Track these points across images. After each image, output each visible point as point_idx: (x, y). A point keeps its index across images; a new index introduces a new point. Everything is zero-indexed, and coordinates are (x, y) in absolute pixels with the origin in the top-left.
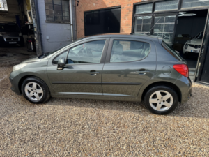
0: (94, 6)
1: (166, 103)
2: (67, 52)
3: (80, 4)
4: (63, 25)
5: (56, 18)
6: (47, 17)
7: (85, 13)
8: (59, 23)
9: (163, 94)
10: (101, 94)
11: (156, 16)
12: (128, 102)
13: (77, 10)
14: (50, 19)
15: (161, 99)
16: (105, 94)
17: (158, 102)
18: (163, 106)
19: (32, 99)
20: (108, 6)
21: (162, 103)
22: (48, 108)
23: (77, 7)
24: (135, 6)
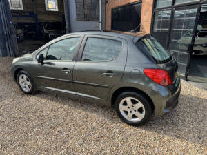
0: (120, 2)
1: (137, 113)
2: (47, 49)
3: (109, 1)
4: (93, 23)
5: (85, 16)
6: (77, 15)
7: (113, 10)
8: (89, 20)
10: (74, 93)
11: (176, 10)
13: (107, 8)
16: (78, 94)
17: (129, 110)
18: (134, 116)
19: (24, 89)
20: (131, 2)
21: (134, 113)
22: (32, 100)
23: (107, 5)
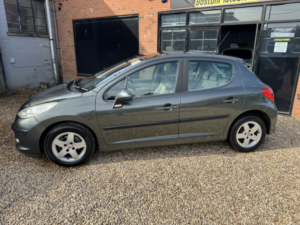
0: (92, 12)
3: (64, 8)
4: (38, 40)
5: (24, 28)
7: (74, 22)
8: (31, 36)
9: (251, 126)
10: (176, 136)
11: (192, 30)
12: (199, 144)
13: (59, 18)
14: (15, 29)
15: (250, 133)
16: (182, 135)
17: (245, 137)
18: (251, 141)
20: (116, 14)
21: (250, 137)
23: (58, 13)
24: (161, 16)
